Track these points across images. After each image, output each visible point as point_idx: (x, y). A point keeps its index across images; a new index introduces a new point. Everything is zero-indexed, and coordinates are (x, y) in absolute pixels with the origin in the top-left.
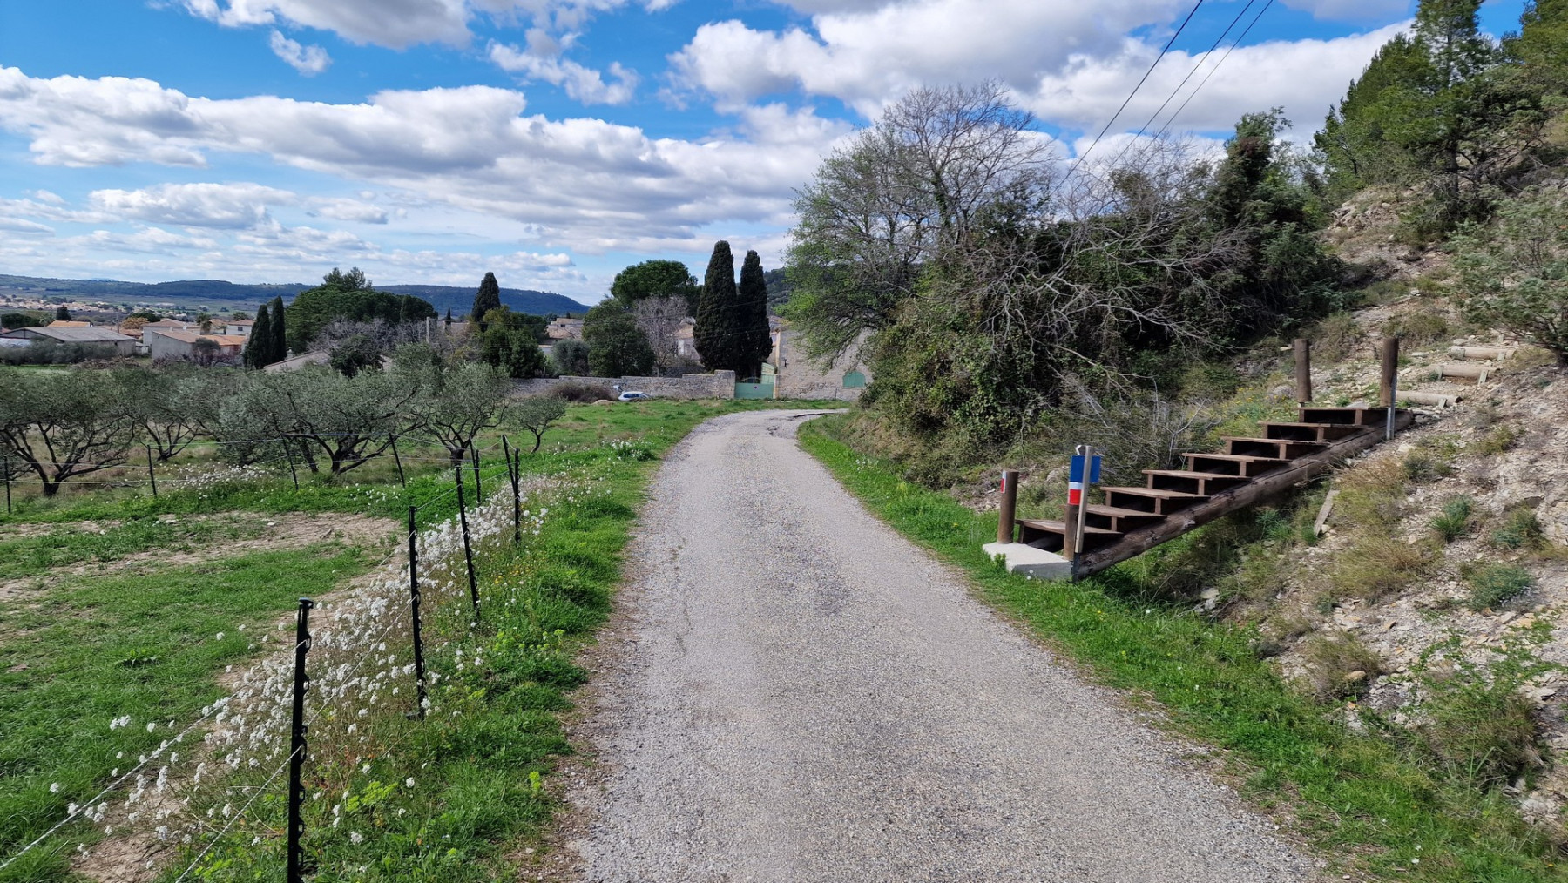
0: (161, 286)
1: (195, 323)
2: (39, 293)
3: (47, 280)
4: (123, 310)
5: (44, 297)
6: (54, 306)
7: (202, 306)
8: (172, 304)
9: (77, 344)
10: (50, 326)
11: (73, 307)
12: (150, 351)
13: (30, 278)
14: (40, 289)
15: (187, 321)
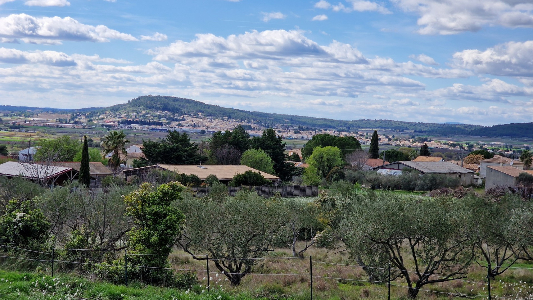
0: (495, 127)
1: (520, 160)
2: (410, 134)
3: (416, 124)
4: (466, 148)
5: (413, 137)
6: (419, 144)
7: (526, 145)
8: (502, 144)
9: (433, 174)
10: (416, 160)
11: (432, 145)
12: (484, 183)
13: (405, 122)
14: (411, 131)
15: (513, 158)
